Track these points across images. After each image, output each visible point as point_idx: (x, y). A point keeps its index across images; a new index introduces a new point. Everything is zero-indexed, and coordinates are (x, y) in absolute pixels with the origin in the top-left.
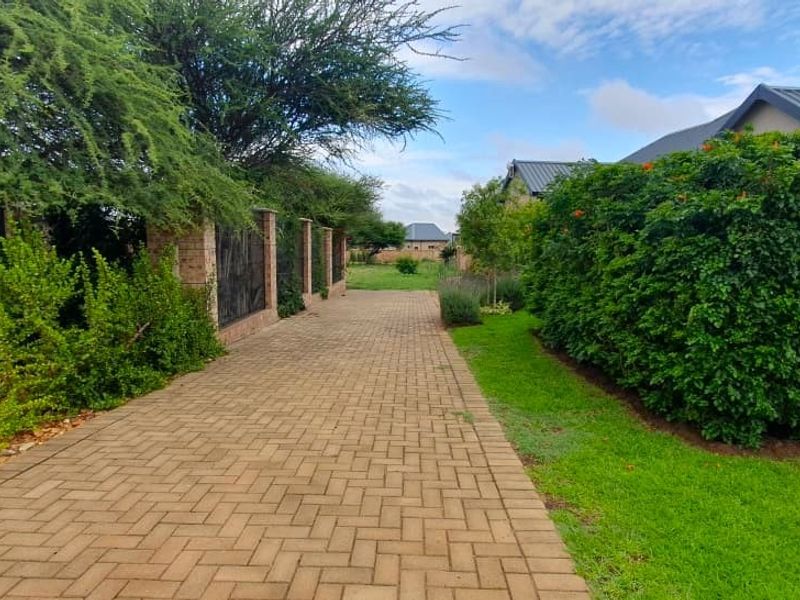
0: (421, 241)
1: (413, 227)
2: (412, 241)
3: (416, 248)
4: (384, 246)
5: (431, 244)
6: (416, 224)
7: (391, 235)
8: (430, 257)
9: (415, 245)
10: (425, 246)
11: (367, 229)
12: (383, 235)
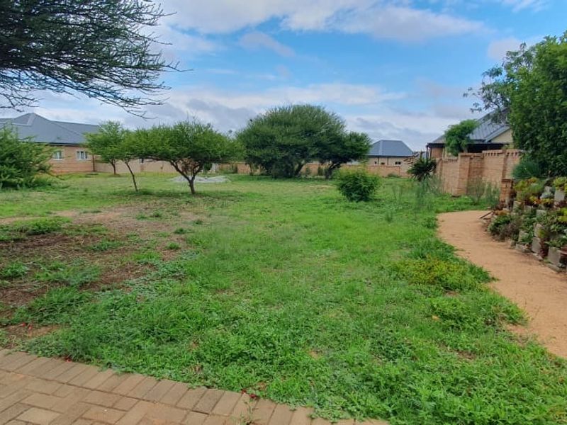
0: (389, 157)
1: (381, 143)
2: (379, 157)
3: (383, 164)
4: (345, 160)
5: (398, 160)
6: (384, 141)
7: (352, 147)
8: (396, 173)
9: (381, 160)
10: (392, 162)
11: (325, 140)
12: (344, 148)
